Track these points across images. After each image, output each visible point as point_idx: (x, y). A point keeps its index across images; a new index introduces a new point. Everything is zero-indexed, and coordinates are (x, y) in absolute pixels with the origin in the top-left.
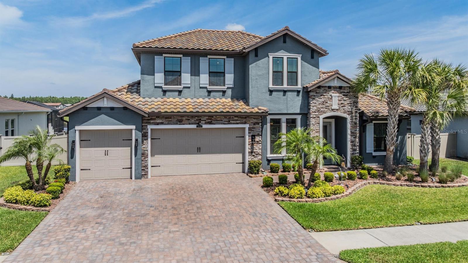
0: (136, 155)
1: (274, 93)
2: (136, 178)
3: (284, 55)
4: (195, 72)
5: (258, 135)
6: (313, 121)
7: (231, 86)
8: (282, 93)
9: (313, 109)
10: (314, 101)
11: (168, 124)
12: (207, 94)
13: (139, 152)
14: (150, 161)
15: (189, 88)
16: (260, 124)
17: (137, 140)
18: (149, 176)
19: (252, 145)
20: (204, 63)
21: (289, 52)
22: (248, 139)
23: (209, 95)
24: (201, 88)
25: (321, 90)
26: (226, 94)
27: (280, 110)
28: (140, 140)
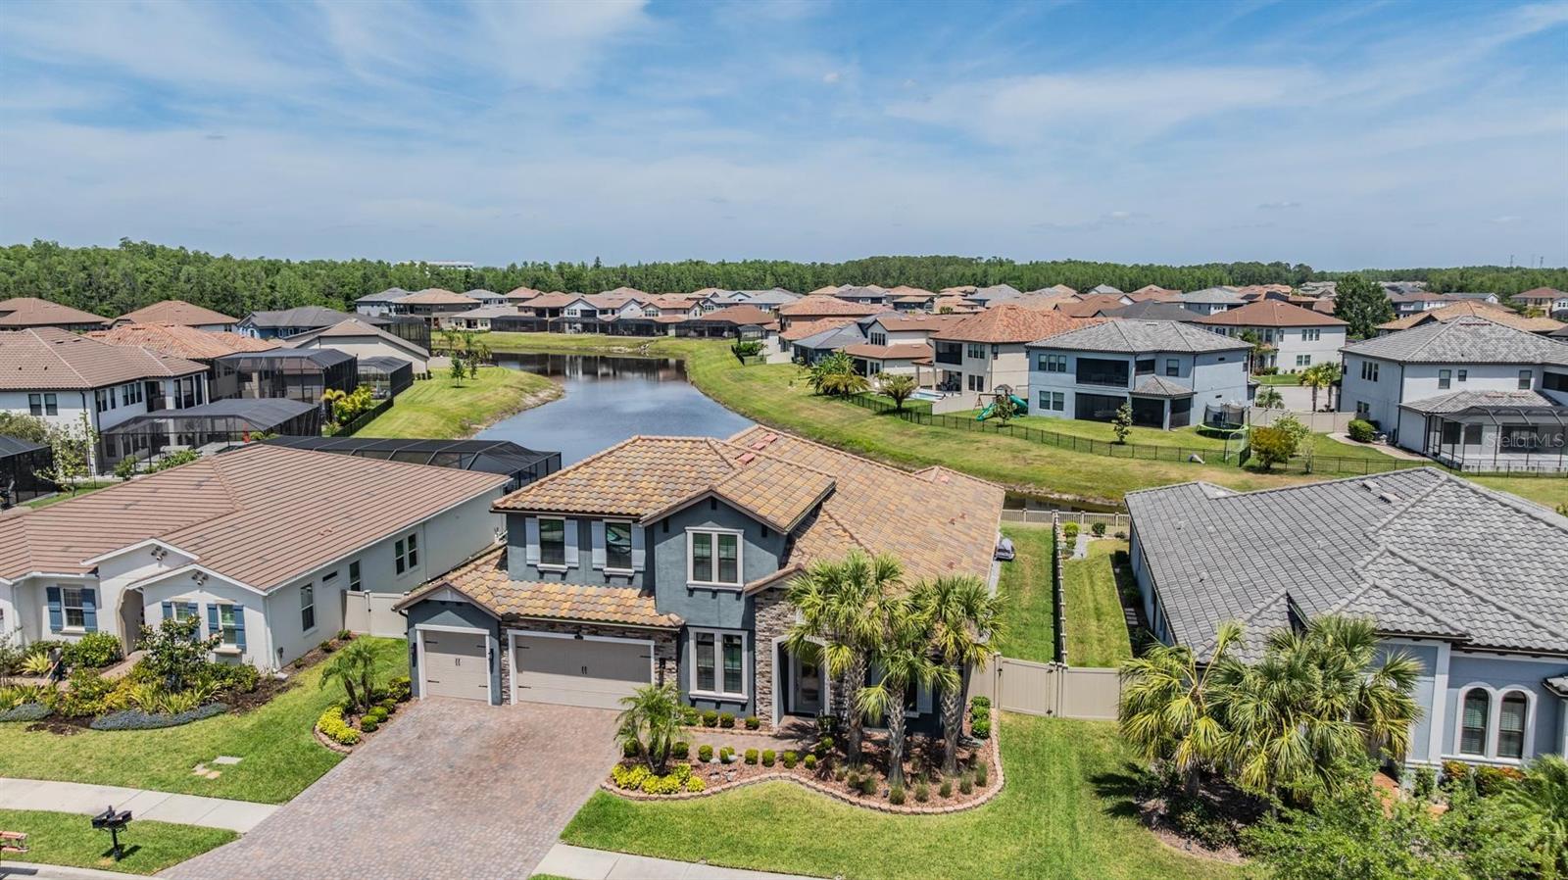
0: (492, 671)
1: (696, 593)
2: (494, 703)
3: (714, 530)
4: (585, 545)
5: (670, 659)
6: (759, 646)
7: (642, 569)
8: (710, 594)
9: (760, 626)
10: (762, 613)
11: (535, 630)
12: (604, 580)
13: (496, 667)
14: (513, 678)
15: (577, 568)
16: (674, 642)
17: (492, 651)
18: (513, 701)
19: (661, 674)
20: (597, 531)
21: (723, 526)
22: (654, 664)
23: (607, 581)
24: (595, 569)
25: (776, 595)
26: (634, 582)
27: (707, 622)
28: (496, 651)
